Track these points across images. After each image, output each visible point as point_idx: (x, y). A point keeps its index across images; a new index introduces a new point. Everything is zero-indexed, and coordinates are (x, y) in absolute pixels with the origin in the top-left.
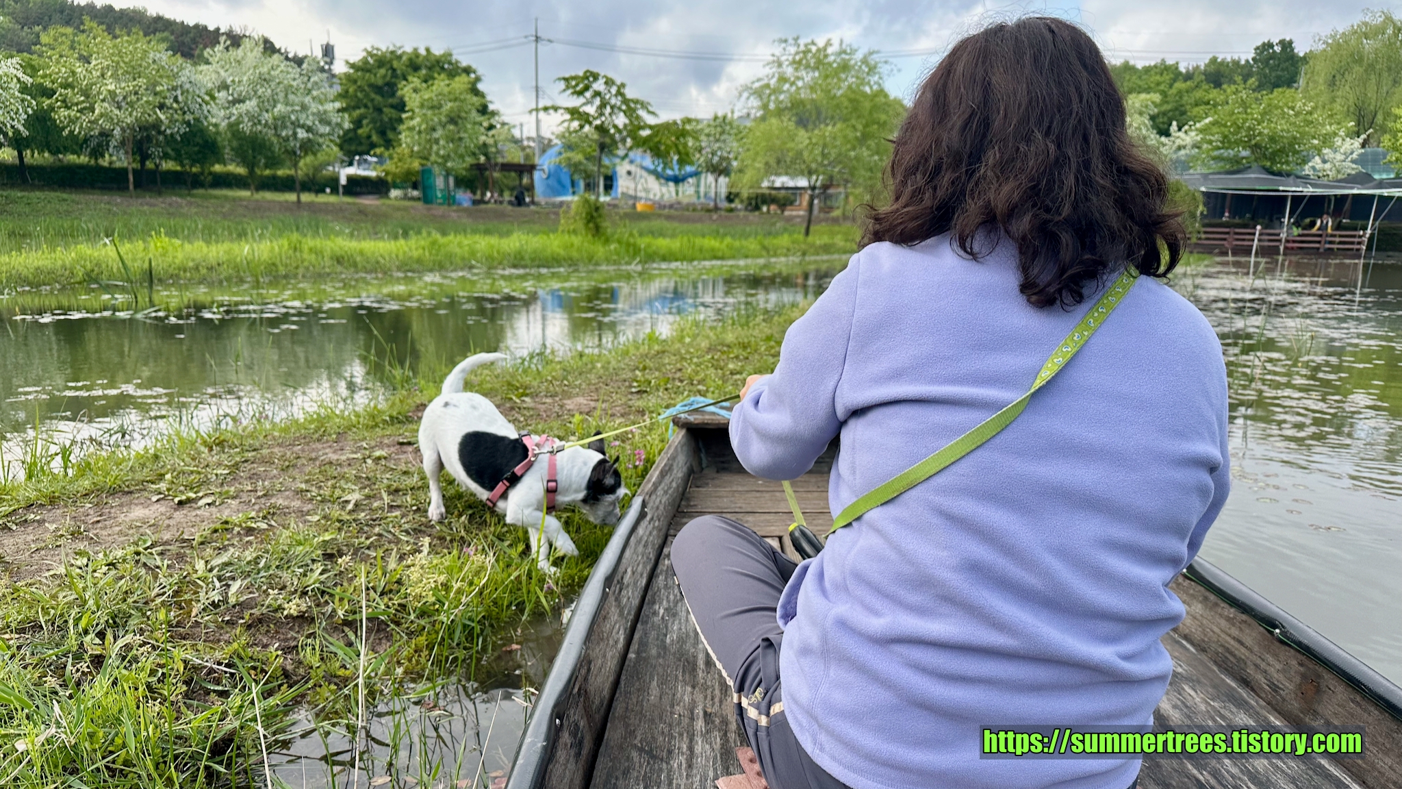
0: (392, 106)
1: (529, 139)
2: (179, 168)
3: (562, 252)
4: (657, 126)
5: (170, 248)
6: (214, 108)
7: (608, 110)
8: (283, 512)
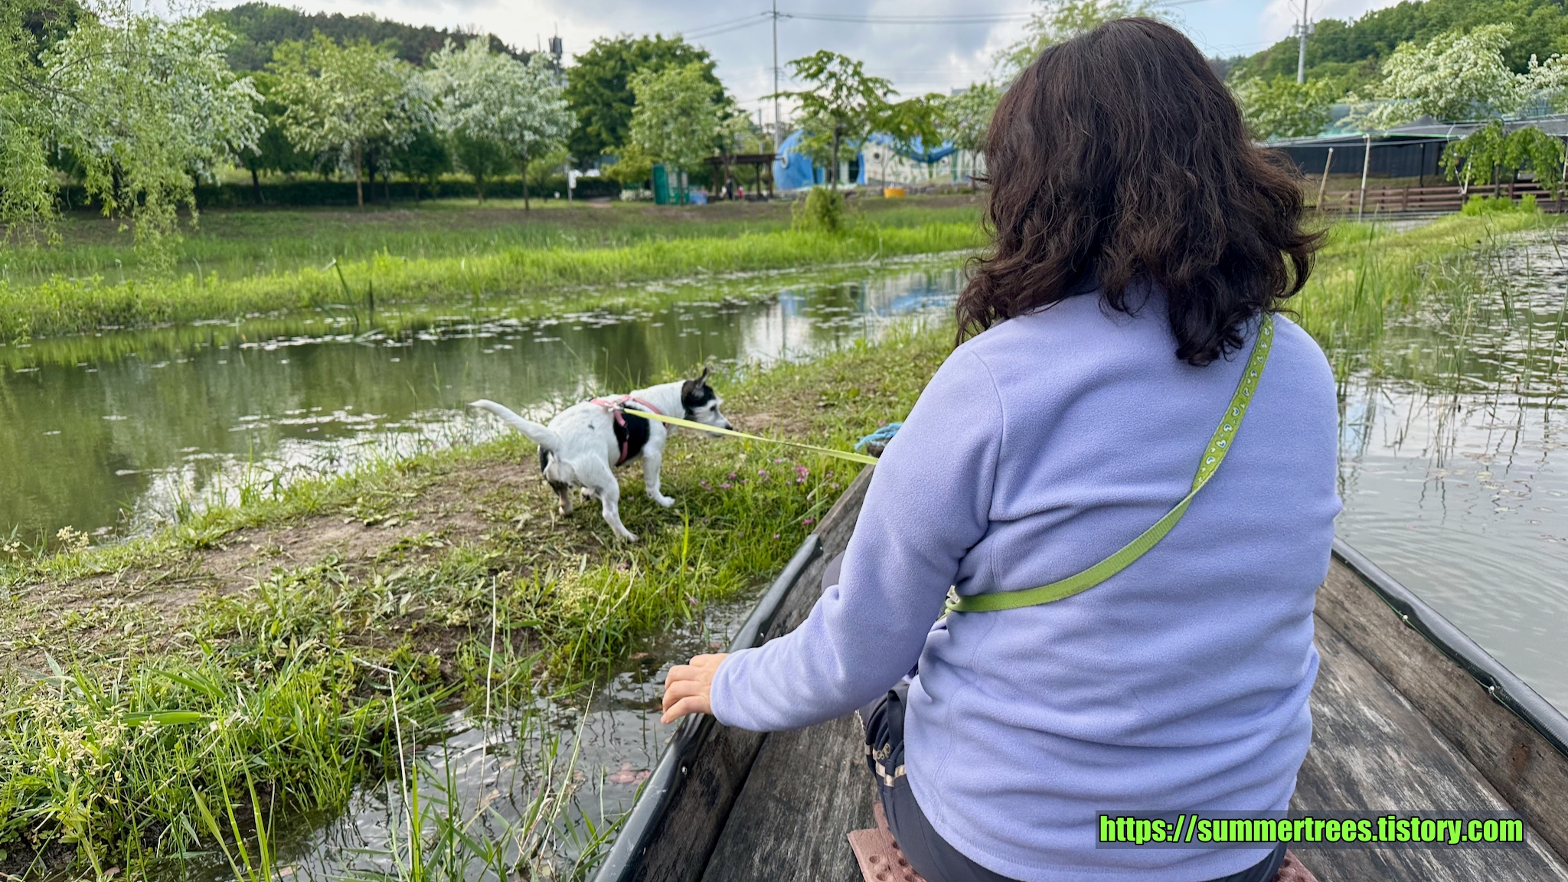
0: (622, 100)
1: (768, 125)
2: (407, 179)
3: (794, 251)
4: (899, 105)
5: (393, 267)
6: (440, 114)
7: (845, 92)
8: (457, 532)
